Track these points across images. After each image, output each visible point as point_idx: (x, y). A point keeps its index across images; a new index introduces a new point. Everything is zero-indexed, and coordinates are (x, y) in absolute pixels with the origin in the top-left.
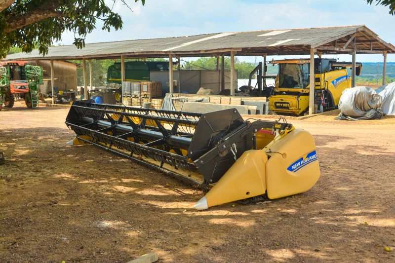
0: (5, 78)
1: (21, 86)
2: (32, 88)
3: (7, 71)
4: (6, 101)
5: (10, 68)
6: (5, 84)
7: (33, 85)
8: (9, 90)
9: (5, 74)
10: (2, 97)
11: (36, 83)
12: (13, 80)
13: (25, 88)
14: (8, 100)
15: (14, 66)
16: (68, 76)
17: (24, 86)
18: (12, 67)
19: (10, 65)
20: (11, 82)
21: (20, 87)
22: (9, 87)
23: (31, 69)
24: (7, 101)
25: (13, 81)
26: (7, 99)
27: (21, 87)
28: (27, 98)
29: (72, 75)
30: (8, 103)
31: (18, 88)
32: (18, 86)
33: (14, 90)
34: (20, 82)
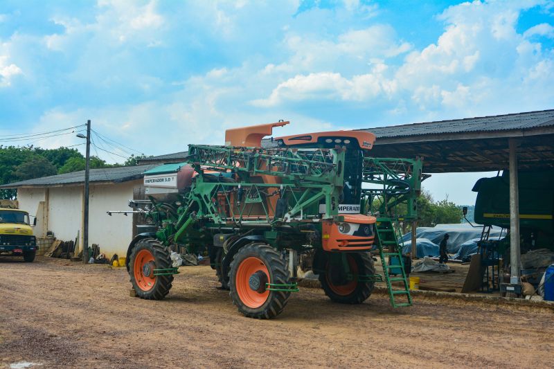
1: (362, 226)
3: (340, 163)
17: (369, 225)
21: (356, 227)
27: (362, 232)
31: (351, 233)
32: (351, 225)
33: (338, 241)
34: (350, 212)
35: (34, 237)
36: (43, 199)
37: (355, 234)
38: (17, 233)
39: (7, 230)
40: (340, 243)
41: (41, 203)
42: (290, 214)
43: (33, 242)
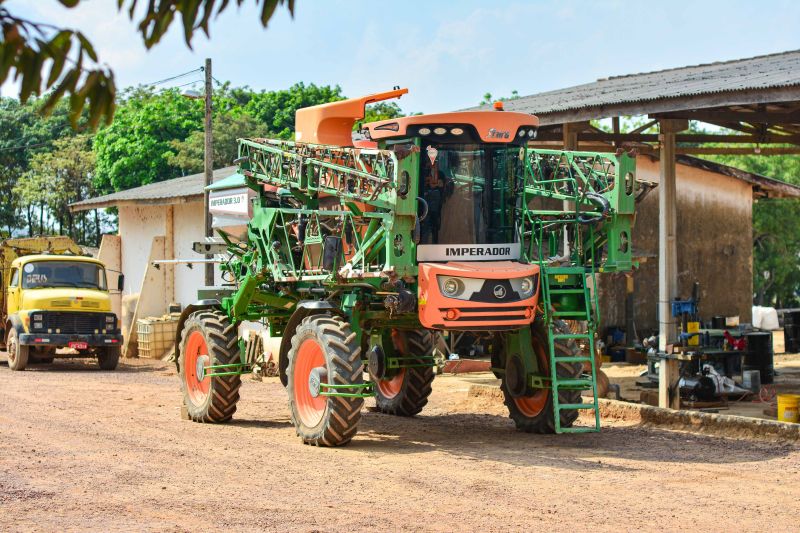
0: (389, 221)
1: (490, 284)
2: (556, 299)
3: (406, 176)
4: (384, 373)
5: (424, 156)
6: (387, 267)
7: (561, 280)
8: (412, 305)
9: (390, 197)
10: (363, 356)
11: (583, 261)
12: (436, 241)
13: (514, 296)
14: (397, 372)
15: (446, 143)
16: (708, 245)
17: (506, 282)
18: (432, 153)
19: (425, 142)
20: (426, 251)
21: (476, 286)
22: (408, 286)
23: (548, 170)
24: (390, 374)
25: (439, 250)
26: (393, 363)
27: (486, 293)
28: (516, 361)
29: (727, 238)
30: (392, 393)
31: (467, 294)
32: (465, 282)
33: (441, 310)
34: (480, 257)
35: (114, 315)
36: (162, 230)
37: (475, 297)
38: (76, 307)
39: (55, 302)
40: (444, 314)
41: (157, 240)
42: (351, 262)
43: (110, 327)
